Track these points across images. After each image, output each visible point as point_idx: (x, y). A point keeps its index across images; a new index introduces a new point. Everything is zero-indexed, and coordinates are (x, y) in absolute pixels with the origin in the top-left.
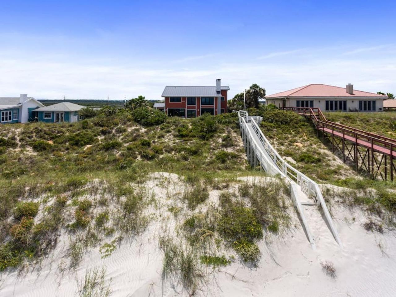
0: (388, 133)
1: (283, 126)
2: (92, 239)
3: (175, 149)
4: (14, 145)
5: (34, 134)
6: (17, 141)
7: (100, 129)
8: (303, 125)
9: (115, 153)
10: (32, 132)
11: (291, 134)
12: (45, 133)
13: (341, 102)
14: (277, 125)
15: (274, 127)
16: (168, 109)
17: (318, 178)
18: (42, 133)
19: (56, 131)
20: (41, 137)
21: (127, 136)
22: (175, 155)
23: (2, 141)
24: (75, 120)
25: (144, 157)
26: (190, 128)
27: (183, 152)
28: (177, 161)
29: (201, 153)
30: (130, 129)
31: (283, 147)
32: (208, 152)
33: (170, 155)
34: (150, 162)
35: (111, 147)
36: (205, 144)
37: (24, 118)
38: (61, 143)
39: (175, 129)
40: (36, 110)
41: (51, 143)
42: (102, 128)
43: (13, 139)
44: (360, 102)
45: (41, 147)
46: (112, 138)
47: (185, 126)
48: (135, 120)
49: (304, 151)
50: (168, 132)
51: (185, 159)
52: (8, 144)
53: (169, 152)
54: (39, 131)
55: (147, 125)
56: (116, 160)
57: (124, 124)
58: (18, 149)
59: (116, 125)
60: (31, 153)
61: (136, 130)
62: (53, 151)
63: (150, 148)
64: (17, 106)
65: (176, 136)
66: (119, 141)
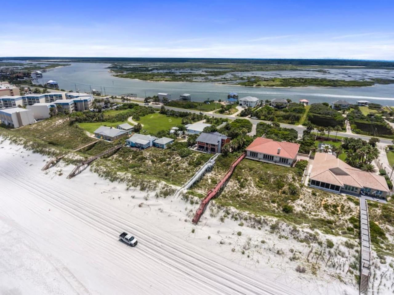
0: (256, 179)
2: (150, 190)
4: (147, 159)
6: (148, 158)
13: (271, 156)
14: (222, 166)
15: (220, 167)
16: (200, 145)
19: (157, 155)
20: (153, 157)
21: (174, 161)
22: (183, 171)
23: (145, 157)
24: (165, 147)
25: (174, 170)
26: (194, 161)
27: (186, 171)
28: (182, 174)
29: (190, 172)
30: (176, 158)
31: (214, 176)
32: (192, 172)
33: (181, 171)
34: (175, 172)
35: (168, 164)
36: (194, 169)
37: (151, 144)
38: (158, 160)
39: (190, 160)
40: (155, 142)
41: (155, 160)
42: (169, 156)
43: (147, 157)
44: (280, 158)
45: (153, 161)
46: (170, 161)
47: (193, 160)
48: (179, 154)
49: (218, 179)
50: (187, 161)
51: (184, 173)
52: (146, 159)
53: (182, 170)
54: (153, 155)
55: (182, 157)
56: (167, 170)
57: (176, 155)
58: (148, 161)
59: (173, 155)
60: (150, 163)
61: (178, 159)
62: (155, 163)
63: (178, 167)
64: (149, 142)
65: (188, 163)
66: (171, 162)
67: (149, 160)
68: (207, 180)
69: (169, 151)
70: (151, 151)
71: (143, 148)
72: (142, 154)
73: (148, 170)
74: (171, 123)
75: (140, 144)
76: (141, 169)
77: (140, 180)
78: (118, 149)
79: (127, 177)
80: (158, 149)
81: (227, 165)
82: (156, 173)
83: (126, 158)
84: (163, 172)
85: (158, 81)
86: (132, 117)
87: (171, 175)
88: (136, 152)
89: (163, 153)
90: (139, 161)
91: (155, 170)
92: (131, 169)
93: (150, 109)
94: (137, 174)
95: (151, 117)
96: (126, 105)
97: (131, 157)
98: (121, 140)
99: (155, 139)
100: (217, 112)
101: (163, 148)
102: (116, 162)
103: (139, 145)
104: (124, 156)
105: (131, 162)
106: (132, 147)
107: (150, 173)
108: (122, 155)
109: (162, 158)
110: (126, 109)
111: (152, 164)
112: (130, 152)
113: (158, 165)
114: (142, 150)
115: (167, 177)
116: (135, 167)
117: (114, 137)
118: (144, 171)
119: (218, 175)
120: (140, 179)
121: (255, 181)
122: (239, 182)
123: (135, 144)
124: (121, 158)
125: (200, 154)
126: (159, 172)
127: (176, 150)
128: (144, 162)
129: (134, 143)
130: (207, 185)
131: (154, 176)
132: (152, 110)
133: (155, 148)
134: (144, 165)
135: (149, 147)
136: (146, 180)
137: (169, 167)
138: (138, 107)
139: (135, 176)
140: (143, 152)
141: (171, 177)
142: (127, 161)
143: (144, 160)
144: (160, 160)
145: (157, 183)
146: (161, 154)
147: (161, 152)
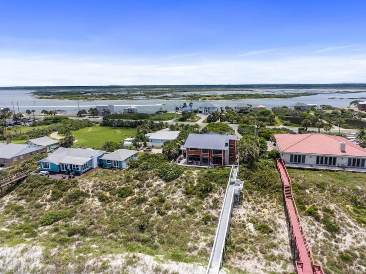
0: (346, 206)
1: (262, 189)
3: (179, 206)
4: (88, 196)
5: (99, 187)
6: (90, 193)
7: (137, 182)
8: (277, 191)
9: (142, 206)
10: (98, 186)
11: (265, 198)
12: (105, 186)
13: (331, 158)
14: (258, 188)
15: (255, 190)
16: (189, 155)
17: (259, 250)
18: (103, 187)
19: (111, 184)
20: (103, 189)
21: (152, 190)
22: (178, 212)
23: (82, 193)
24: (125, 166)
25: (159, 213)
26: (195, 185)
27: (184, 210)
28: (178, 218)
29: (195, 212)
30: (155, 184)
31: (253, 213)
32: (200, 211)
33: (175, 211)
34: (161, 218)
35: (141, 201)
36: (200, 203)
37: (95, 164)
38: (114, 195)
39: (185, 185)
40: (102, 158)
41: (108, 194)
42: (138, 182)
43: (88, 191)
44: (350, 159)
45: (102, 199)
46: (143, 192)
47: (192, 183)
48: (159, 176)
49: (266, 219)
50: (180, 187)
51: (184, 216)
52: (85, 195)
53: (175, 209)
54: (102, 185)
55: (167, 180)
56: (142, 214)
57: (152, 178)
58: (91, 199)
59: (147, 179)
60: (97, 203)
61: (159, 185)
62: (109, 202)
63: (164, 204)
64: (90, 159)
65: (183, 193)
66: (147, 195)
67: (93, 197)
68: (244, 226)
69: (135, 172)
70: (95, 176)
71: (78, 174)
72: (75, 186)
73: (92, 224)
74: (121, 135)
75: (71, 165)
76: (75, 223)
77: (71, 266)
78: (19, 182)
79: (28, 261)
80: (111, 171)
81: (270, 185)
82: (115, 228)
83: (36, 199)
84: (132, 221)
85: (94, 100)
86: (57, 132)
87: (152, 225)
88: (61, 182)
89: (123, 178)
90: (67, 202)
91: (112, 219)
92: (47, 227)
93: (86, 122)
94: (62, 242)
95: (89, 131)
96: (49, 120)
97: (49, 197)
98: (27, 162)
99: (103, 154)
100: (177, 120)
101: (121, 168)
102: (8, 213)
103: (69, 168)
104: (32, 196)
105: (48, 207)
106: (52, 173)
107: (98, 232)
108: (26, 193)
109: (123, 189)
110: (48, 124)
111: (102, 206)
112: (46, 184)
113: (117, 204)
114: (77, 178)
115: (146, 235)
116: (57, 220)
117: (12, 159)
118: (84, 229)
119: (260, 208)
120: (74, 261)
121: (346, 211)
122: (317, 218)
123: (59, 166)
124: (22, 203)
125: (198, 171)
126: (122, 224)
127: (151, 169)
128: (81, 202)
129: (58, 164)
130: (252, 240)
131: (111, 238)
132: (88, 123)
133: (104, 170)
134: (83, 211)
135: (92, 168)
136: (90, 262)
137: (144, 207)
138: (68, 120)
139: (54, 251)
140: (79, 181)
141: (155, 232)
142: (38, 207)
143: (81, 199)
144: (119, 193)
145: (130, 268)
146: (120, 179)
147: (118, 176)
